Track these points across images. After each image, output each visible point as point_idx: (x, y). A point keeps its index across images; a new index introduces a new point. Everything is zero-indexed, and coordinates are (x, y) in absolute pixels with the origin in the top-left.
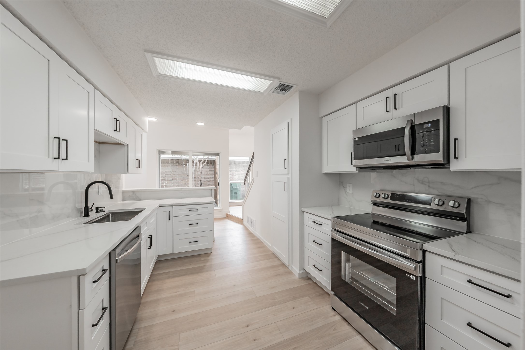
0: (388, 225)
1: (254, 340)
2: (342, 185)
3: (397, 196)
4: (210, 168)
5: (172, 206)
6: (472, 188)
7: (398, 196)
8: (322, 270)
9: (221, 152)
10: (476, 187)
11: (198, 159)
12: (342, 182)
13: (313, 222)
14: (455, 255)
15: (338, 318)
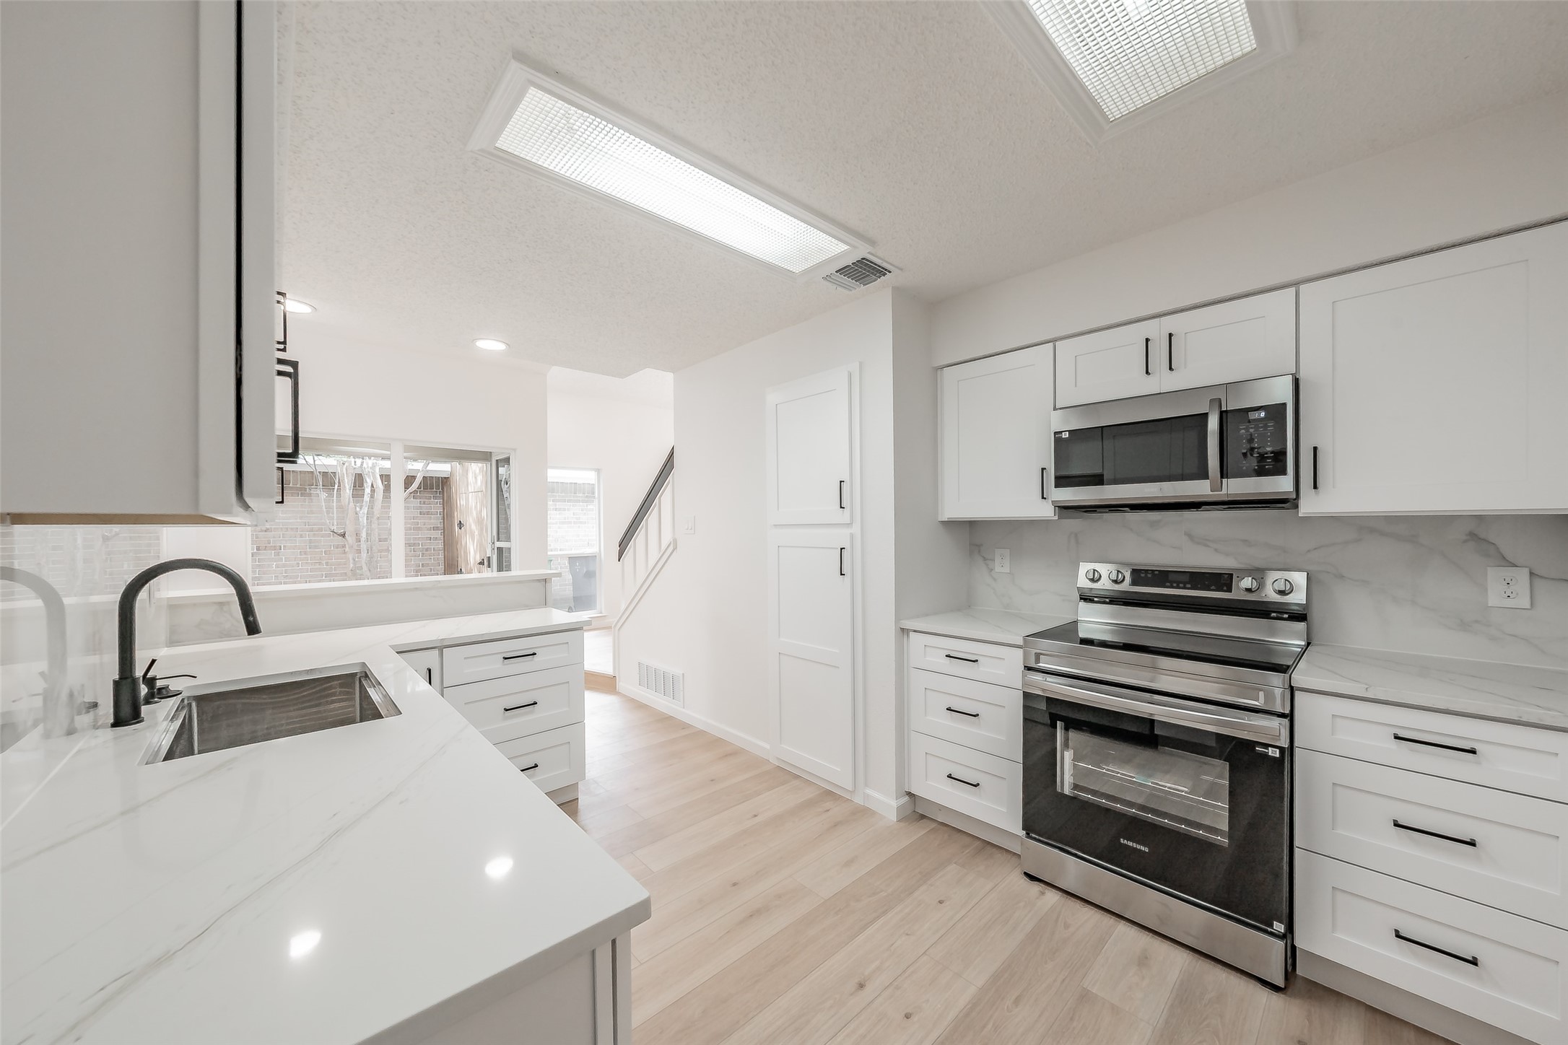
0: (1122, 644)
1: (908, 1016)
2: (979, 552)
3: (1146, 575)
4: (424, 503)
5: (441, 647)
6: (1309, 551)
7: (1149, 576)
8: (978, 784)
9: (515, 450)
10: (1315, 549)
11: (377, 470)
12: (979, 546)
13: (946, 656)
14: (1367, 689)
15: (1052, 897)
